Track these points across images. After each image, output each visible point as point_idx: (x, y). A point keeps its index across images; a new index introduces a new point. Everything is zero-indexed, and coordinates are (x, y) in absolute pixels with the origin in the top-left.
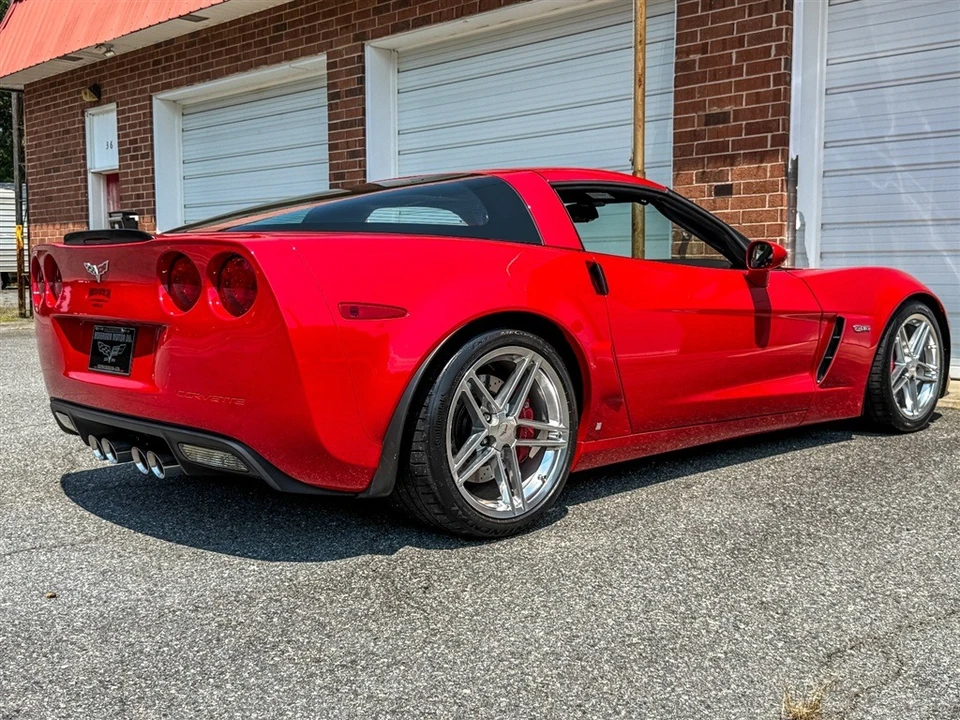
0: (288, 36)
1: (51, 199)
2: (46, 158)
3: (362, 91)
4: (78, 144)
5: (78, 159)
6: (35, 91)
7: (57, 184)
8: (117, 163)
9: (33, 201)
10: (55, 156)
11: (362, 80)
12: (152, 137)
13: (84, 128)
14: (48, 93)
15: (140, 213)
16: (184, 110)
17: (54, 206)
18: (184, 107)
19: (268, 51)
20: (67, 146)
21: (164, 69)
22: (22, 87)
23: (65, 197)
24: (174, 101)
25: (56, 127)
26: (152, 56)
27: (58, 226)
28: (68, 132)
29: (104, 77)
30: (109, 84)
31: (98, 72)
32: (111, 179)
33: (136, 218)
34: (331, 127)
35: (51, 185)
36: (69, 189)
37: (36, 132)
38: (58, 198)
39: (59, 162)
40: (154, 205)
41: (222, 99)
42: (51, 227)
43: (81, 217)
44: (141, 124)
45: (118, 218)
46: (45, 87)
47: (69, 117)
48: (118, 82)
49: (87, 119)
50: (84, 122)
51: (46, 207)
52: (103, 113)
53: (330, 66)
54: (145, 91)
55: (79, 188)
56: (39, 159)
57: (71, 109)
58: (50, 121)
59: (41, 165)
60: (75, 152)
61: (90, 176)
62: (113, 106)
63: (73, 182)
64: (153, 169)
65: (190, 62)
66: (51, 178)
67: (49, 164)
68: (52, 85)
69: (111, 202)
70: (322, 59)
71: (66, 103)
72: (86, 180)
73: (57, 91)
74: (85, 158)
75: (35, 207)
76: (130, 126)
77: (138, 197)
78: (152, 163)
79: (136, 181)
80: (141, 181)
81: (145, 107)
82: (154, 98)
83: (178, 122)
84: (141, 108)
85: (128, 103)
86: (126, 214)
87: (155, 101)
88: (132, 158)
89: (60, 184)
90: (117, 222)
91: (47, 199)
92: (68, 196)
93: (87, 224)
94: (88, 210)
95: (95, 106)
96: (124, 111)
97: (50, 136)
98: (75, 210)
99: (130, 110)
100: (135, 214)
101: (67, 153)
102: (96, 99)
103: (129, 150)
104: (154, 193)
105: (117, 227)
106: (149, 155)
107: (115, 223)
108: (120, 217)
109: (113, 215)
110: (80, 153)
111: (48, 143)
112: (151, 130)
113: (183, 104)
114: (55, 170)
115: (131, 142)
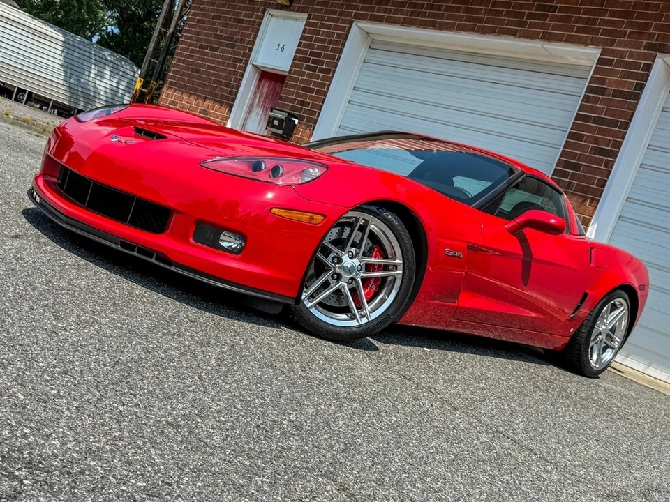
0: (554, 18)
1: (198, 71)
2: (206, 35)
3: (637, 97)
4: (248, 35)
5: (244, 48)
7: (208, 61)
8: (288, 67)
9: (177, 66)
10: (216, 37)
11: (641, 87)
12: (339, 58)
13: (260, 24)
15: (301, 119)
16: (373, 44)
17: (200, 78)
18: (373, 41)
19: (523, 24)
20: (236, 33)
23: (216, 75)
24: (368, 33)
27: (194, 97)
28: (240, 21)
32: (266, 76)
33: (297, 122)
34: (578, 117)
35: (202, 60)
36: (223, 70)
38: (208, 74)
39: (220, 44)
40: (318, 116)
41: (425, 48)
42: (187, 94)
43: (227, 98)
44: (330, 42)
45: (281, 116)
47: (246, 9)
49: (266, 18)
50: (262, 19)
51: (189, 76)
52: (284, 18)
53: (600, 61)
54: (348, 15)
55: (235, 73)
56: (198, 33)
57: (252, 2)
58: (224, 6)
59: (197, 40)
60: (242, 41)
61: (249, 67)
62: (305, 16)
63: (229, 65)
64: (329, 85)
65: (415, 5)
66: (207, 54)
67: (209, 41)
69: (258, 96)
70: (594, 52)
72: (245, 69)
74: (251, 50)
75: (175, 73)
76: (317, 40)
77: (302, 103)
78: (330, 80)
79: (304, 89)
80: (311, 91)
81: (343, 29)
82: (354, 24)
83: (363, 53)
84: (336, 28)
85: (322, 18)
86: (290, 115)
87: (354, 27)
88: (308, 68)
89: (213, 62)
90: (279, 119)
91: (192, 70)
92: (220, 76)
93: (231, 107)
94: (236, 95)
95: (281, 9)
96: (315, 25)
97: (219, 18)
98: (222, 90)
99: (322, 26)
100: (297, 118)
101: (231, 39)
102: (288, 4)
103: (307, 60)
104: (322, 106)
105: (276, 122)
106: (329, 72)
107: (275, 118)
108: (283, 116)
109: (274, 111)
110: (248, 44)
111: (214, 23)
112: (341, 51)
113: (375, 38)
114: (212, 49)
115: (312, 54)
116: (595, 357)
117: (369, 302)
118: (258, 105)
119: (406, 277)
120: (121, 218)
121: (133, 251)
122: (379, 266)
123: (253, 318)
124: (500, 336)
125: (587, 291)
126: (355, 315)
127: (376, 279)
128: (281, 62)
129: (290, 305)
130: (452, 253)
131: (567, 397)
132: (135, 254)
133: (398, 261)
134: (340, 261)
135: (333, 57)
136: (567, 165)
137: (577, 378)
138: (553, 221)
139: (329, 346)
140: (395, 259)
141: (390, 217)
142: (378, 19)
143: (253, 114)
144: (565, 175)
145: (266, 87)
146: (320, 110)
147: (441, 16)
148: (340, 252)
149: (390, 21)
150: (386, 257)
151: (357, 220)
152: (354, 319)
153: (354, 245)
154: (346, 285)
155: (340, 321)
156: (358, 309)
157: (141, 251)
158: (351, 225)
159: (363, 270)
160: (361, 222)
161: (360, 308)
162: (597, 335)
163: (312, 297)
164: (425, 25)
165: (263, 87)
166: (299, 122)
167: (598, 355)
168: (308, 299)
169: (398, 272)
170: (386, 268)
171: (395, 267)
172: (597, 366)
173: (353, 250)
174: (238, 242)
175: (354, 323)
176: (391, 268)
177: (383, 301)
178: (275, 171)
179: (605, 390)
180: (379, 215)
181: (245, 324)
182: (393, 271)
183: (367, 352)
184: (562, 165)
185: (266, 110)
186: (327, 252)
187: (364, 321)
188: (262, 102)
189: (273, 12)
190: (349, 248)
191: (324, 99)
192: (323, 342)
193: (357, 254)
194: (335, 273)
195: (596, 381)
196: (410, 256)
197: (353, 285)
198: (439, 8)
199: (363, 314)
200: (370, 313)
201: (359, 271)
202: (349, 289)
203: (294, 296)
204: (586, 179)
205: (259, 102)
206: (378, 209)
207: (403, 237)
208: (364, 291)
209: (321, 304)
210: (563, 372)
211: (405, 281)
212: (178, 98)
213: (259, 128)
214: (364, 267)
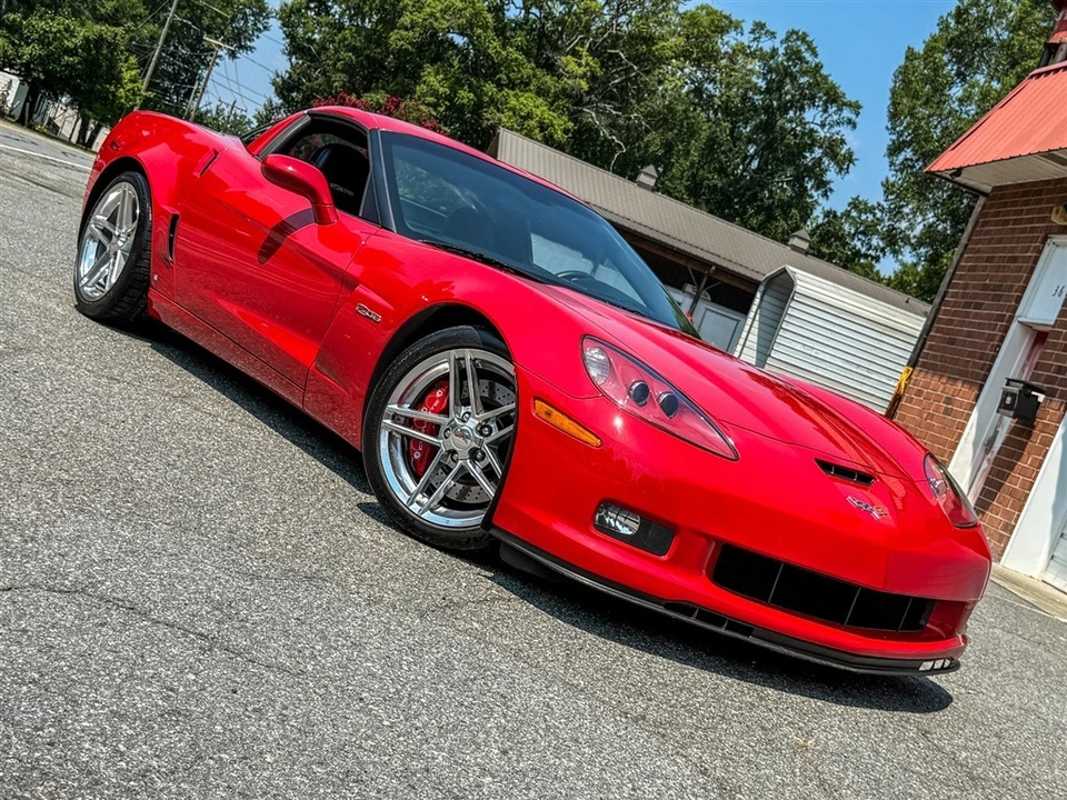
1: (953, 342)
2: (974, 287)
4: (1018, 279)
6: (1002, 197)
7: (970, 324)
8: (1055, 318)
9: (933, 338)
10: (985, 287)
13: (1036, 260)
14: (1015, 204)
15: (1050, 393)
17: (955, 352)
20: (1005, 279)
22: (987, 189)
23: (973, 344)
25: (1004, 250)
27: (944, 380)
28: (1014, 260)
32: (1040, 337)
33: (1041, 398)
35: (962, 324)
36: (981, 336)
37: (979, 251)
38: (964, 343)
39: (986, 297)
42: (936, 378)
43: (976, 376)
45: (1015, 389)
46: (1015, 195)
47: (1025, 240)
49: (1047, 249)
50: (1040, 252)
51: (944, 350)
55: (993, 337)
56: (965, 286)
57: (1033, 230)
58: (1000, 241)
59: (964, 296)
60: (1010, 288)
61: (1015, 325)
63: (990, 327)
66: (967, 315)
67: (975, 296)
68: (1025, 194)
69: (1027, 369)
71: (1031, 221)
72: (1006, 330)
73: (1027, 203)
74: (1018, 300)
75: (931, 347)
77: (1059, 370)
86: (1028, 389)
89: (973, 325)
90: (1011, 395)
91: (949, 341)
92: (975, 345)
93: (981, 388)
94: (989, 370)
95: (1063, 233)
97: (992, 259)
98: (973, 365)
100: (1042, 392)
101: (1000, 288)
105: (1008, 401)
107: (1008, 394)
108: (1017, 389)
110: (1016, 291)
111: (985, 269)
114: (975, 306)
145: (1038, 356)
165: (1035, 355)
166: (1045, 399)
189: (1058, 239)
212: (925, 385)
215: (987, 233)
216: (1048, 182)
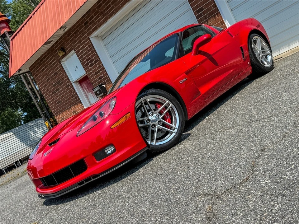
1: (60, 102)
2: (51, 88)
4: (63, 75)
5: (66, 80)
6: (34, 67)
7: (60, 95)
9: (52, 107)
10: (54, 86)
12: (96, 53)
13: (63, 68)
14: (41, 65)
15: (104, 83)
16: (102, 38)
17: (62, 103)
18: (101, 37)
20: (59, 78)
21: (91, 23)
22: (28, 70)
24: (97, 36)
25: (50, 74)
26: (83, 22)
27: (67, 110)
28: (56, 73)
29: (64, 43)
30: (67, 45)
31: (60, 44)
32: (81, 81)
33: (104, 86)
35: (57, 97)
36: (67, 94)
38: (63, 99)
39: (58, 86)
40: (109, 77)
42: (64, 112)
43: (77, 101)
44: (89, 51)
47: (54, 68)
48: (71, 41)
49: (62, 64)
50: (62, 66)
51: (59, 106)
52: (68, 58)
54: (85, 37)
55: (71, 91)
56: (48, 90)
57: (54, 64)
58: (47, 74)
59: (50, 92)
60: (63, 79)
61: (73, 84)
62: (73, 51)
63: (67, 90)
64: (102, 64)
65: (102, 13)
66: (57, 94)
67: (53, 90)
68: (41, 60)
69: (85, 90)
71: (51, 63)
72: (72, 86)
73: (44, 62)
74: (68, 79)
75: (53, 109)
76: (84, 55)
77: (100, 78)
78: (101, 62)
79: (96, 73)
80: (99, 72)
81: (88, 43)
82: (90, 38)
83: (102, 43)
84: (86, 45)
85: (79, 46)
86: (100, 86)
87: (91, 39)
88: (91, 66)
89: (61, 94)
90: (98, 91)
91: (58, 103)
92: (67, 97)
93: (80, 102)
94: (78, 97)
95: (64, 57)
96: (79, 51)
97: (49, 79)
98: (72, 100)
99: (82, 49)
100: (103, 85)
101: (59, 82)
102: (65, 53)
103: (88, 64)
104: (107, 73)
105: (98, 93)
106: (98, 60)
107: (97, 92)
108: (98, 88)
109: (94, 90)
110: (65, 78)
111: (49, 82)
112: (95, 50)
113: (100, 35)
114: (57, 91)
115: (87, 60)
116: (265, 63)
117: (172, 123)
118: (88, 93)
119: (175, 104)
120: (71, 177)
121: (84, 183)
122: (163, 109)
123: (142, 165)
124: (228, 88)
125: (240, 46)
126: (171, 132)
127: (166, 114)
128: (81, 72)
129: (148, 150)
130: (183, 81)
131: (266, 86)
132: (85, 183)
133: (167, 102)
134: (149, 120)
135: (94, 55)
136: (198, 12)
137: (266, 75)
138: (205, 38)
139: (173, 149)
140: (166, 102)
141: (150, 91)
142: (95, 29)
143: (89, 97)
144: (201, 15)
145: (84, 85)
146: (107, 74)
147: (113, 8)
148: (147, 118)
149: (100, 26)
150: (162, 104)
151: (141, 102)
152: (172, 133)
153: (149, 111)
154: (159, 125)
155: (169, 139)
156: (171, 129)
157: (86, 181)
158: (141, 106)
159: (160, 115)
160: (143, 102)
161: (171, 128)
162: (259, 56)
163: (152, 140)
164: (111, 16)
165: (84, 86)
167: (266, 61)
168: (152, 142)
169: (171, 105)
170: (166, 107)
171: (169, 104)
172: (269, 65)
173: (150, 113)
174: (112, 147)
175: (173, 134)
176: (167, 106)
177: (175, 118)
178: (101, 115)
179: (279, 70)
180: (147, 94)
181: (140, 170)
182: (169, 106)
183: (187, 139)
184: (197, 13)
185: (92, 92)
186: (142, 122)
187: (176, 130)
188: (88, 91)
189: (63, 60)
190: (148, 114)
191: (105, 70)
192: (170, 150)
193: (153, 113)
194: (152, 126)
195: (274, 70)
196: (169, 96)
197: (161, 123)
198: (110, 6)
199: (173, 129)
200: (175, 126)
201: (159, 117)
202: (162, 126)
203: (146, 146)
204: (209, 10)
205: (87, 91)
206: (144, 93)
207: (161, 93)
208: (167, 121)
209: (157, 139)
210: (260, 78)
211: (176, 105)
212: (63, 116)
213: (95, 99)
214: (159, 114)
215: (39, 77)
216: (45, 53)
